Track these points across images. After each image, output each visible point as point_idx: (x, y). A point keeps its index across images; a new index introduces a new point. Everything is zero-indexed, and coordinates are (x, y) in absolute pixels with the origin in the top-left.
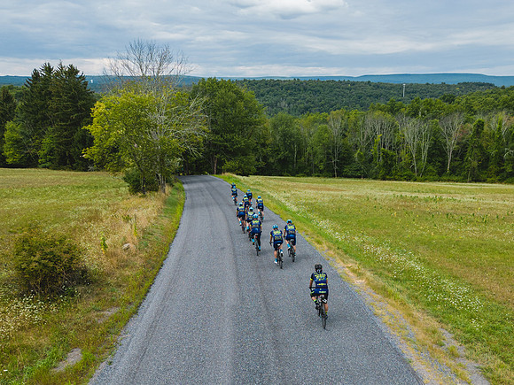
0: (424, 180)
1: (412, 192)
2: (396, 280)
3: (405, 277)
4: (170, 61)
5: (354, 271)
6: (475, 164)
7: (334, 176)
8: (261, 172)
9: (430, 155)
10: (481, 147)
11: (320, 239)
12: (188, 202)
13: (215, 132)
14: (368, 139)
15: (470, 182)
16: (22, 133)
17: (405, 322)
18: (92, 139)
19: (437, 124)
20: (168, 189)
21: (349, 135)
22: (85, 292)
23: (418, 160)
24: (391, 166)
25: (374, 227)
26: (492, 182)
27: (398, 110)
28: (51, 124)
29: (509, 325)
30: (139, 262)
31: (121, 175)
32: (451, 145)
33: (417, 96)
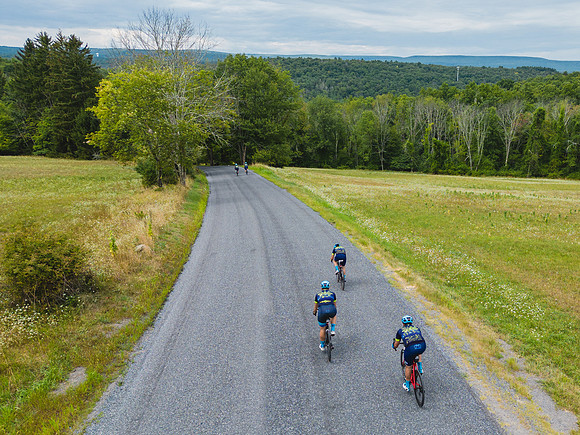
0: (480, 175)
1: (467, 187)
2: (450, 285)
3: (460, 282)
4: (191, 33)
5: (403, 276)
6: (535, 157)
7: (380, 169)
8: (297, 163)
9: (487, 146)
10: (541, 138)
11: (365, 240)
12: (212, 196)
13: (244, 117)
14: (418, 127)
15: (530, 177)
16: (13, 115)
17: (460, 332)
18: (98, 122)
19: (494, 112)
20: (188, 181)
21: (397, 123)
22: (90, 301)
23: (474, 152)
24: (444, 158)
25: (425, 226)
26: (554, 177)
27: (451, 96)
28: (48, 104)
29: (573, 335)
30: (155, 266)
31: (133, 165)
32: (510, 135)
33: (473, 80)
